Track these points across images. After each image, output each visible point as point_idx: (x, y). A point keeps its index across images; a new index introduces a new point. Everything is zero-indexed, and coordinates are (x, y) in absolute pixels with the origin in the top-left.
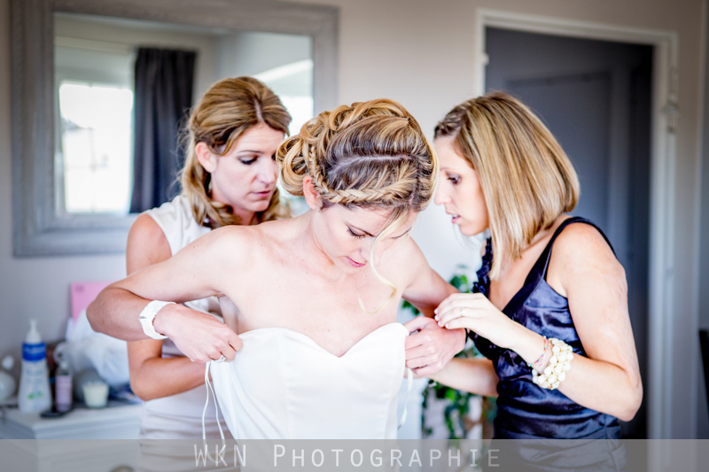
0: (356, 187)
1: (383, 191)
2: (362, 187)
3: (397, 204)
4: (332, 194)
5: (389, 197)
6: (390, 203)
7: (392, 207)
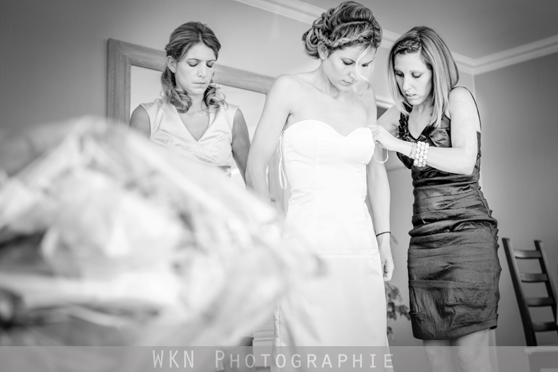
0: (345, 36)
1: (359, 36)
2: (348, 36)
3: (365, 43)
4: (334, 42)
5: (362, 39)
6: (362, 42)
7: (363, 44)
